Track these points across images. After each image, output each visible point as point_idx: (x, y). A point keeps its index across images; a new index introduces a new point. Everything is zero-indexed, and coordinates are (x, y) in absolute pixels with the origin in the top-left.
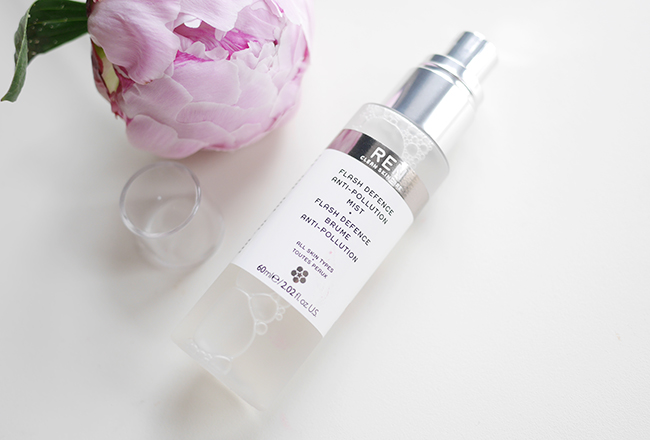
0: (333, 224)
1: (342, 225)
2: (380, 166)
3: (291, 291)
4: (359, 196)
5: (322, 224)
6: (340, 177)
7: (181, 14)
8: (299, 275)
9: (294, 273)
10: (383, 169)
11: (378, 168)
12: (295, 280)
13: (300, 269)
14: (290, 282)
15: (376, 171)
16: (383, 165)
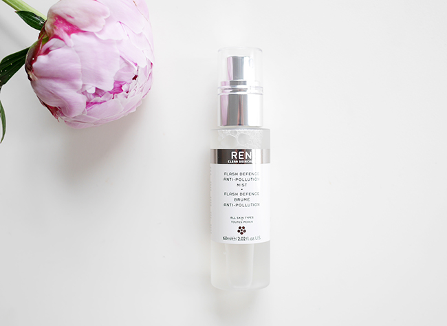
0: (239, 199)
1: (242, 197)
2: (238, 160)
3: (243, 239)
4: (240, 180)
5: (235, 203)
6: (226, 177)
7: (84, 85)
8: (241, 230)
9: (239, 231)
10: (241, 160)
11: (239, 161)
12: (242, 233)
13: (240, 228)
14: (241, 236)
15: (238, 163)
16: (240, 158)
